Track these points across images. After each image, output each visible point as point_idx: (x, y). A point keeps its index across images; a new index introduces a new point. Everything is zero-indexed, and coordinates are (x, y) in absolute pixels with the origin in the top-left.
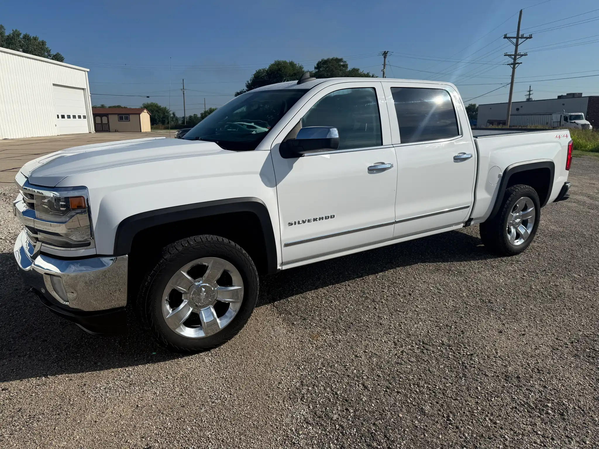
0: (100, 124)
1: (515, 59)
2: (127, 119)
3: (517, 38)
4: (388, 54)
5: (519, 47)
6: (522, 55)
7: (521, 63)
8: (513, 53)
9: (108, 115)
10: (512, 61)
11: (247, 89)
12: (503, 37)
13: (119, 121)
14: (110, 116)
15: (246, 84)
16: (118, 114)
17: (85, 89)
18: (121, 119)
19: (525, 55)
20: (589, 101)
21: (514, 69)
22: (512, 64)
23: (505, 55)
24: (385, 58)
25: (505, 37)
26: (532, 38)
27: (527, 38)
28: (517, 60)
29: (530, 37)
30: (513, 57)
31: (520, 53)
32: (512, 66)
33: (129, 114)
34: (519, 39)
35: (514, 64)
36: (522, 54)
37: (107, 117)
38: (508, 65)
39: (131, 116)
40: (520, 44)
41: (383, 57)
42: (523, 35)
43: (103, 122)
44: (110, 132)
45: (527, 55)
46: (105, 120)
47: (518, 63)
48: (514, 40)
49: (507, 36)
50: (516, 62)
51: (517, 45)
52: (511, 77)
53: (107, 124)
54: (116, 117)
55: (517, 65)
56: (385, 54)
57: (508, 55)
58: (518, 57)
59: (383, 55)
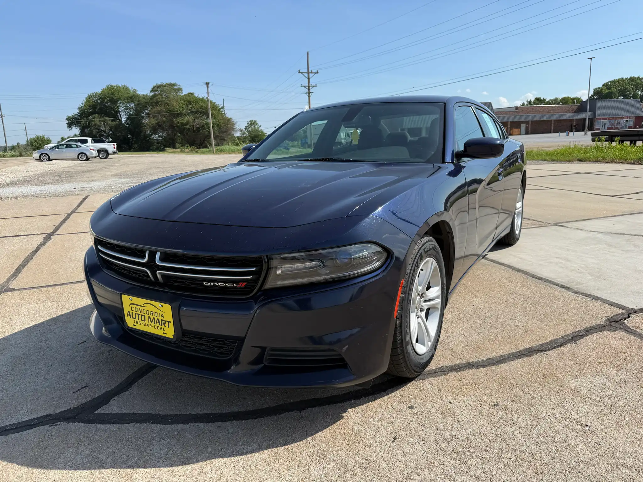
1: (309, 89)
3: (308, 73)
6: (314, 86)
8: (307, 85)
10: (307, 91)
11: (79, 112)
19: (316, 86)
21: (309, 96)
22: (308, 93)
23: (302, 86)
25: (299, 72)
26: (319, 73)
27: (315, 73)
30: (307, 87)
31: (312, 85)
34: (310, 74)
38: (305, 93)
40: (311, 78)
41: (206, 86)
42: (312, 71)
47: (311, 93)
48: (306, 75)
49: (301, 72)
51: (309, 79)
56: (207, 84)
57: (304, 86)
58: (310, 87)
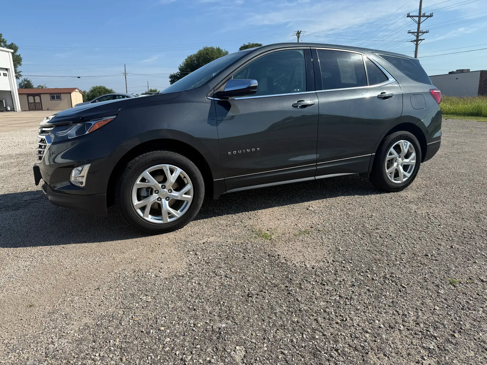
0: (33, 103)
1: (417, 36)
2: (59, 98)
3: (419, 17)
4: (301, 34)
5: (421, 24)
7: (424, 39)
8: (416, 31)
9: (40, 95)
10: (415, 38)
11: (180, 71)
12: (407, 16)
13: (51, 100)
14: (42, 95)
15: (179, 67)
16: (50, 94)
17: (9, 69)
18: (53, 98)
20: (481, 75)
21: (417, 45)
22: (415, 41)
23: (408, 33)
24: (298, 37)
25: (408, 16)
26: (433, 16)
27: (428, 17)
28: (419, 37)
29: (431, 16)
30: (416, 34)
31: (422, 30)
32: (415, 43)
33: (60, 94)
34: (422, 18)
35: (417, 41)
36: (424, 31)
37: (39, 96)
38: (411, 41)
39: (62, 95)
40: (422, 22)
42: (425, 14)
43: (36, 102)
44: (43, 110)
45: (428, 32)
46: (37, 99)
47: (421, 40)
48: (417, 19)
49: (410, 15)
50: (419, 39)
51: (419, 24)
52: (414, 52)
53: (39, 103)
54: (48, 97)
55: (419, 42)
57: (411, 33)
58: (420, 34)
59: (296, 35)
